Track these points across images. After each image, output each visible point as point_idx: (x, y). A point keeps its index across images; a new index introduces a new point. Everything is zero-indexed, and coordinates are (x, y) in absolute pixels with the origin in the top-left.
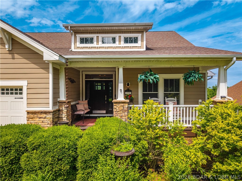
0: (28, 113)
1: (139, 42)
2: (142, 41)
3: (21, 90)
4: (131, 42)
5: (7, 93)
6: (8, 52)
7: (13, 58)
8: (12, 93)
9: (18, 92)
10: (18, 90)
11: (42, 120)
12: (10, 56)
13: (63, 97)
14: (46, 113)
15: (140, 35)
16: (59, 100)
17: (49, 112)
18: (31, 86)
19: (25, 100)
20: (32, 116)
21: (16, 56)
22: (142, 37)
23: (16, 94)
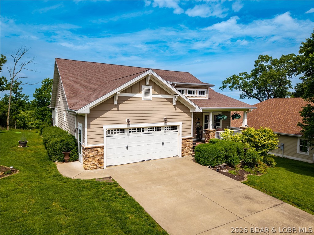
0: (182, 139)
1: (206, 94)
4: (202, 94)
6: (173, 106)
7: (176, 110)
8: (172, 129)
10: (175, 128)
14: (190, 139)
18: (184, 125)
20: (184, 141)
22: (207, 91)
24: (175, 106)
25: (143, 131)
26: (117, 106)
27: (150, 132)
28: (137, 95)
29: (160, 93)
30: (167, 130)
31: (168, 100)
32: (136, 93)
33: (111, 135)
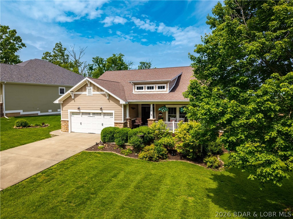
0: (115, 123)
1: (165, 88)
2: (167, 88)
3: (112, 114)
4: (161, 88)
5: (107, 115)
7: (109, 102)
8: (109, 115)
9: (111, 115)
11: (120, 126)
12: (108, 101)
13: (128, 117)
14: (121, 123)
15: (166, 85)
16: (126, 118)
17: (122, 123)
18: (116, 113)
19: (114, 118)
20: (116, 124)
21: (110, 101)
22: (167, 85)
24: (108, 99)
25: (90, 115)
26: (74, 99)
28: (84, 93)
29: (98, 91)
30: (105, 116)
31: (104, 95)
32: (83, 92)
33: (73, 115)
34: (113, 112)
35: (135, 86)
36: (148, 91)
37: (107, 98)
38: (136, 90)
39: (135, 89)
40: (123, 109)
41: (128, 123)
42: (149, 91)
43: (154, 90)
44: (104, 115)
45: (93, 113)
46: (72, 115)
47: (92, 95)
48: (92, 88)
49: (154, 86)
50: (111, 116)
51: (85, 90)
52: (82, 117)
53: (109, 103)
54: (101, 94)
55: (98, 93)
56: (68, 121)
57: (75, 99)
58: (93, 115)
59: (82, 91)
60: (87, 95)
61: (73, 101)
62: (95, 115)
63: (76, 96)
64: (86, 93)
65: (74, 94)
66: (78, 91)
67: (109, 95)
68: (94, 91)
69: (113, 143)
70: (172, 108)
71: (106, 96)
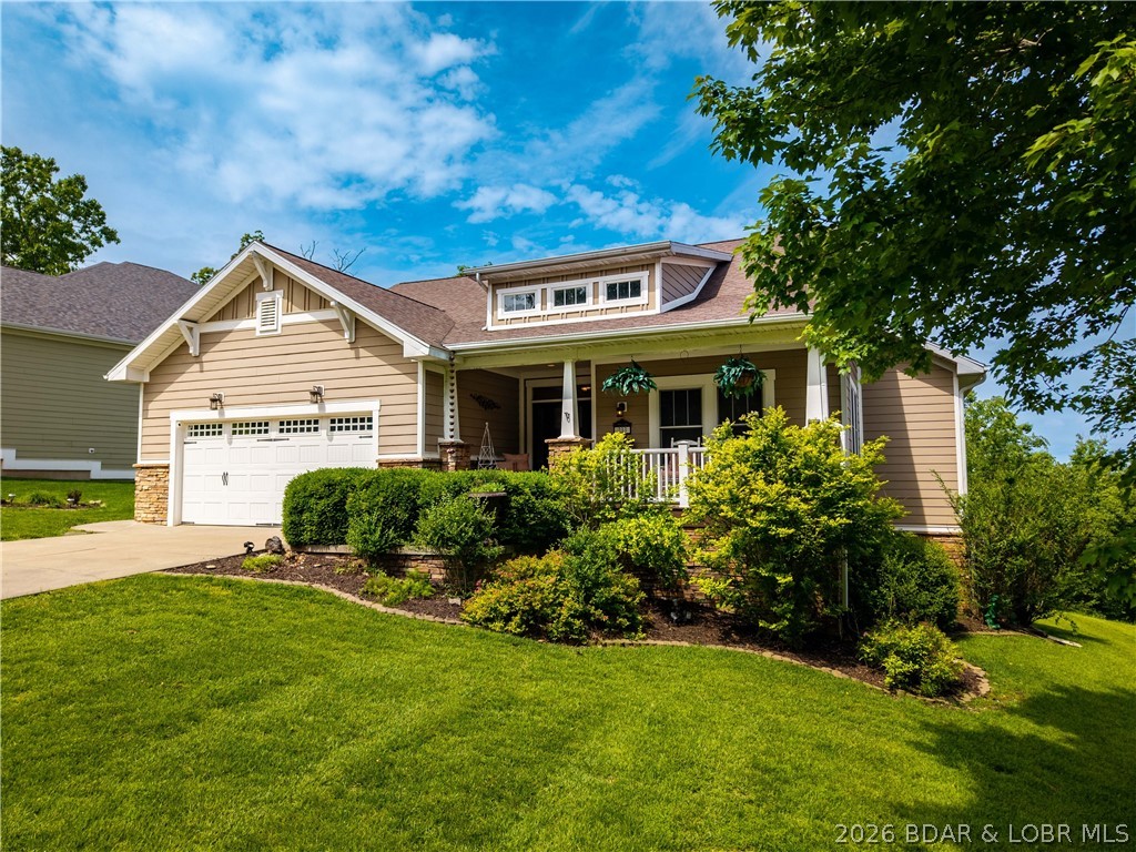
0: (380, 465)
1: (644, 292)
2: (651, 289)
3: (370, 420)
4: (624, 294)
5: (348, 428)
6: (349, 346)
7: (357, 358)
8: (355, 428)
9: (366, 424)
10: (365, 421)
12: (352, 353)
14: (410, 463)
15: (646, 273)
16: (440, 440)
17: (416, 463)
18: (386, 410)
19: (375, 441)
21: (363, 352)
22: (652, 277)
23: (362, 428)
24: (354, 345)
25: (266, 431)
26: (197, 359)
27: (285, 435)
28: (244, 324)
29: (307, 307)
30: (336, 432)
31: (333, 325)
32: (242, 318)
33: (193, 438)
34: (371, 406)
35: (495, 296)
36: (560, 312)
37: (347, 336)
38: (501, 313)
39: (494, 308)
40: (420, 388)
41: (447, 463)
42: (565, 311)
43: (589, 304)
44: (333, 429)
45: (282, 423)
46: (189, 439)
47: (279, 332)
48: (279, 295)
49: (586, 283)
50: (366, 432)
51: (251, 310)
52: (230, 443)
53: (355, 363)
54: (323, 322)
55: (307, 317)
56: (167, 467)
57: (205, 358)
58: (281, 431)
59: (235, 316)
60: (258, 334)
61: (196, 367)
62: (288, 431)
63: (207, 341)
64: (253, 323)
65: (201, 335)
66: (220, 316)
67: (358, 324)
68: (288, 312)
69: (341, 549)
70: (681, 393)
71: (341, 331)
